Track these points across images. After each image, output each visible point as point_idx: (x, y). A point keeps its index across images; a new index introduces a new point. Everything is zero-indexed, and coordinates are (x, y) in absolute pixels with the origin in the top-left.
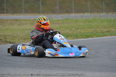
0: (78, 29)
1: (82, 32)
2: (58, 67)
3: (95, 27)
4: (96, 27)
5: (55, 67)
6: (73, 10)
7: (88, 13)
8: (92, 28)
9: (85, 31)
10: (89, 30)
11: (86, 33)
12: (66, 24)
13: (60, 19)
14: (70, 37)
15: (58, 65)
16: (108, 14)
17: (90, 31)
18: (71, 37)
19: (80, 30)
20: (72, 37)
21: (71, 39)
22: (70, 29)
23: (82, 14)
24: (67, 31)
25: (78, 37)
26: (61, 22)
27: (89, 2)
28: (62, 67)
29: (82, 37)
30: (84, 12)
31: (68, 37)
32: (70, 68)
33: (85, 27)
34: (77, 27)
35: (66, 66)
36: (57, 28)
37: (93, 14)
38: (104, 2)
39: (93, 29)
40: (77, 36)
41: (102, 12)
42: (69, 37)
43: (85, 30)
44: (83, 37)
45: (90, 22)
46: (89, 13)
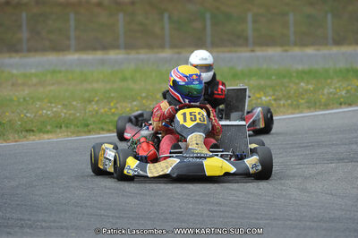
0: (90, 101)
1: (102, 111)
2: (30, 227)
3: (141, 97)
4: (144, 95)
5: (22, 227)
6: (73, 42)
7: (117, 51)
8: (134, 101)
9: (110, 109)
10: (124, 104)
11: (113, 114)
12: (52, 88)
13: (33, 71)
14: (64, 129)
15: (29, 220)
16: (179, 53)
17: (128, 109)
18: (67, 127)
19: (95, 107)
20: (72, 127)
21: (68, 136)
22: (66, 103)
23: (99, 55)
24: (55, 109)
25: (91, 127)
26: (35, 80)
27: (121, 16)
28: (42, 228)
29: (103, 129)
30: (105, 48)
31: (58, 130)
32: (67, 229)
33: (112, 95)
34: (87, 95)
35: (54, 221)
36: (24, 99)
37: (133, 55)
38: (166, 15)
39: (135, 103)
40: (88, 126)
41: (162, 47)
42: (61, 127)
43: (112, 104)
44: (105, 127)
45: (124, 79)
46: (123, 51)
